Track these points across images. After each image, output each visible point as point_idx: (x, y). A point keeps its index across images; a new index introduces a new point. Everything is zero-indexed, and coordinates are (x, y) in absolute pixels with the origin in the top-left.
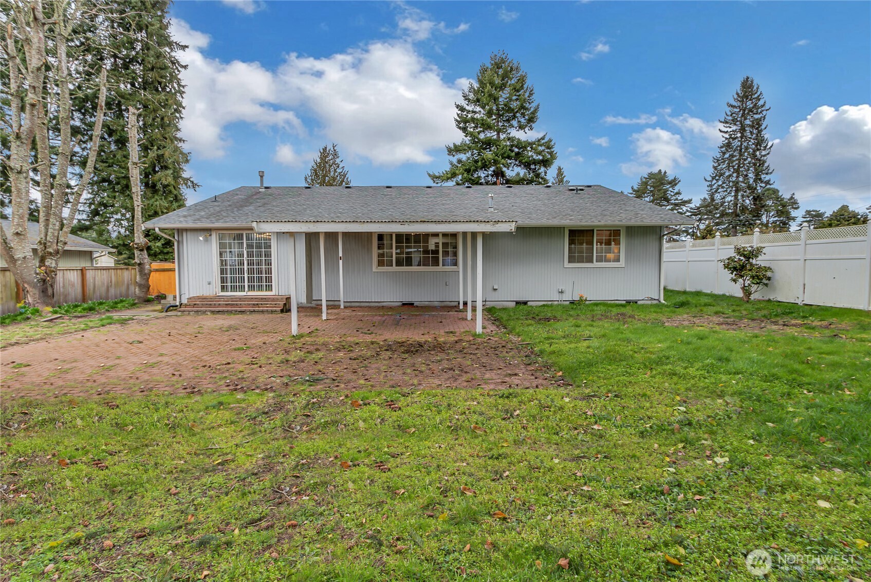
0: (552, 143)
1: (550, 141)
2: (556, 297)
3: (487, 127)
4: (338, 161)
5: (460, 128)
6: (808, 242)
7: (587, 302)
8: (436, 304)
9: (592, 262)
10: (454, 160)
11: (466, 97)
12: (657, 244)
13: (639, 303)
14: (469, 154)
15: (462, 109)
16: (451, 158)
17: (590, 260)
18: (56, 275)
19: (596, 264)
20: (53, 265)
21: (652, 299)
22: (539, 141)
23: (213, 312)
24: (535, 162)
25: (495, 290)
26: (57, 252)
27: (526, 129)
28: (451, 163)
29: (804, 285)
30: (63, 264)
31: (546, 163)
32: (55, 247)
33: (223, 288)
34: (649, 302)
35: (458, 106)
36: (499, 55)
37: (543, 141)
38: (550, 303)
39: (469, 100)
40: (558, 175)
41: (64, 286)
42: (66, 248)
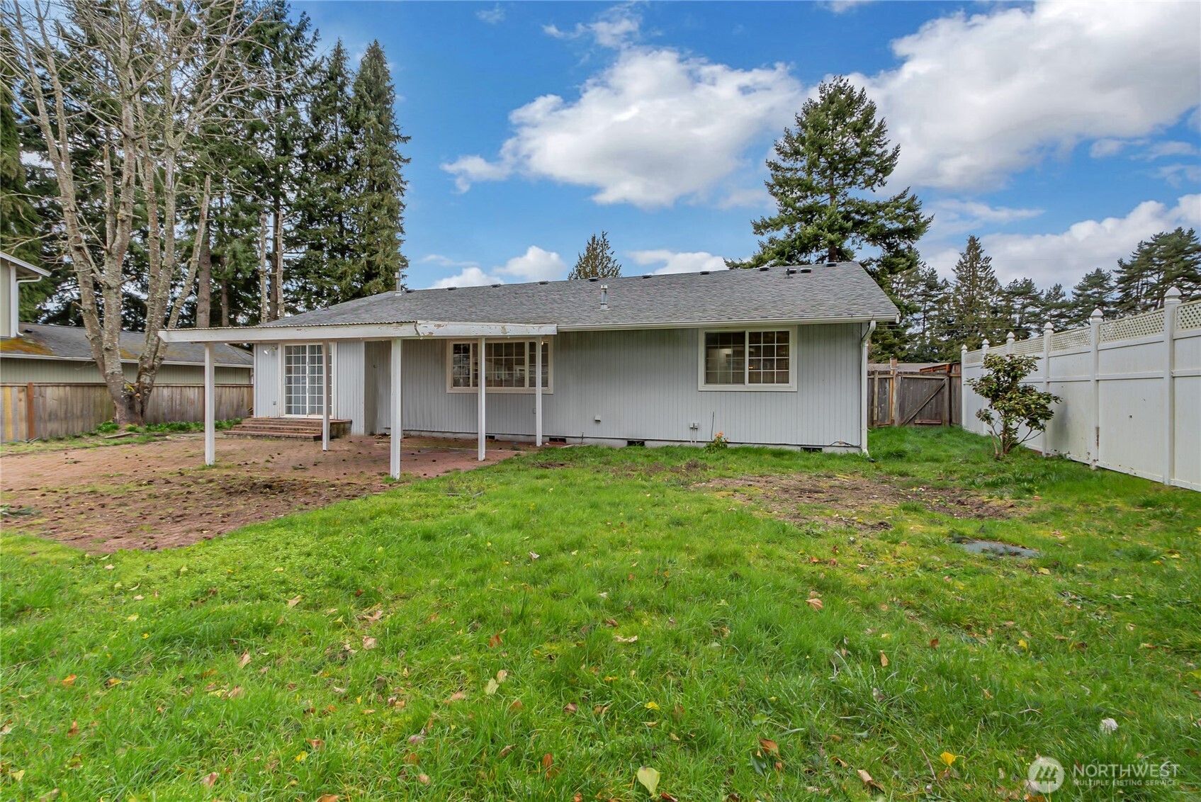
0: (917, 202)
1: (913, 199)
2: (686, 435)
3: (807, 188)
4: (608, 253)
5: (775, 194)
6: (1102, 345)
7: (729, 446)
8: (522, 438)
9: (744, 383)
10: (765, 239)
11: (780, 150)
12: (855, 353)
13: (824, 450)
14: (786, 229)
15: (776, 167)
16: (759, 236)
17: (739, 379)
18: (150, 391)
19: (748, 386)
20: (148, 381)
21: (847, 446)
22: (896, 200)
23: (253, 436)
24: (891, 233)
25: (598, 421)
26: (153, 368)
27: (875, 186)
28: (762, 245)
29: (1098, 429)
30: (159, 380)
31: (910, 233)
32: (151, 363)
33: (289, 411)
34: (843, 451)
35: (770, 164)
36: (835, 83)
37: (902, 201)
38: (678, 444)
39: (785, 154)
40: (969, 249)
41: (180, 405)
42: (164, 362)
